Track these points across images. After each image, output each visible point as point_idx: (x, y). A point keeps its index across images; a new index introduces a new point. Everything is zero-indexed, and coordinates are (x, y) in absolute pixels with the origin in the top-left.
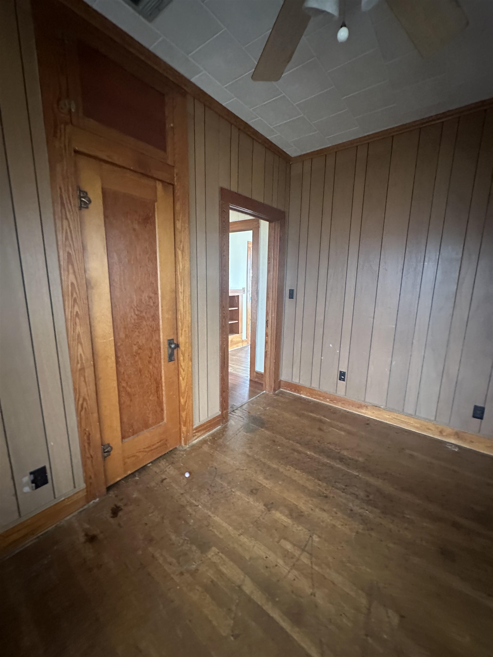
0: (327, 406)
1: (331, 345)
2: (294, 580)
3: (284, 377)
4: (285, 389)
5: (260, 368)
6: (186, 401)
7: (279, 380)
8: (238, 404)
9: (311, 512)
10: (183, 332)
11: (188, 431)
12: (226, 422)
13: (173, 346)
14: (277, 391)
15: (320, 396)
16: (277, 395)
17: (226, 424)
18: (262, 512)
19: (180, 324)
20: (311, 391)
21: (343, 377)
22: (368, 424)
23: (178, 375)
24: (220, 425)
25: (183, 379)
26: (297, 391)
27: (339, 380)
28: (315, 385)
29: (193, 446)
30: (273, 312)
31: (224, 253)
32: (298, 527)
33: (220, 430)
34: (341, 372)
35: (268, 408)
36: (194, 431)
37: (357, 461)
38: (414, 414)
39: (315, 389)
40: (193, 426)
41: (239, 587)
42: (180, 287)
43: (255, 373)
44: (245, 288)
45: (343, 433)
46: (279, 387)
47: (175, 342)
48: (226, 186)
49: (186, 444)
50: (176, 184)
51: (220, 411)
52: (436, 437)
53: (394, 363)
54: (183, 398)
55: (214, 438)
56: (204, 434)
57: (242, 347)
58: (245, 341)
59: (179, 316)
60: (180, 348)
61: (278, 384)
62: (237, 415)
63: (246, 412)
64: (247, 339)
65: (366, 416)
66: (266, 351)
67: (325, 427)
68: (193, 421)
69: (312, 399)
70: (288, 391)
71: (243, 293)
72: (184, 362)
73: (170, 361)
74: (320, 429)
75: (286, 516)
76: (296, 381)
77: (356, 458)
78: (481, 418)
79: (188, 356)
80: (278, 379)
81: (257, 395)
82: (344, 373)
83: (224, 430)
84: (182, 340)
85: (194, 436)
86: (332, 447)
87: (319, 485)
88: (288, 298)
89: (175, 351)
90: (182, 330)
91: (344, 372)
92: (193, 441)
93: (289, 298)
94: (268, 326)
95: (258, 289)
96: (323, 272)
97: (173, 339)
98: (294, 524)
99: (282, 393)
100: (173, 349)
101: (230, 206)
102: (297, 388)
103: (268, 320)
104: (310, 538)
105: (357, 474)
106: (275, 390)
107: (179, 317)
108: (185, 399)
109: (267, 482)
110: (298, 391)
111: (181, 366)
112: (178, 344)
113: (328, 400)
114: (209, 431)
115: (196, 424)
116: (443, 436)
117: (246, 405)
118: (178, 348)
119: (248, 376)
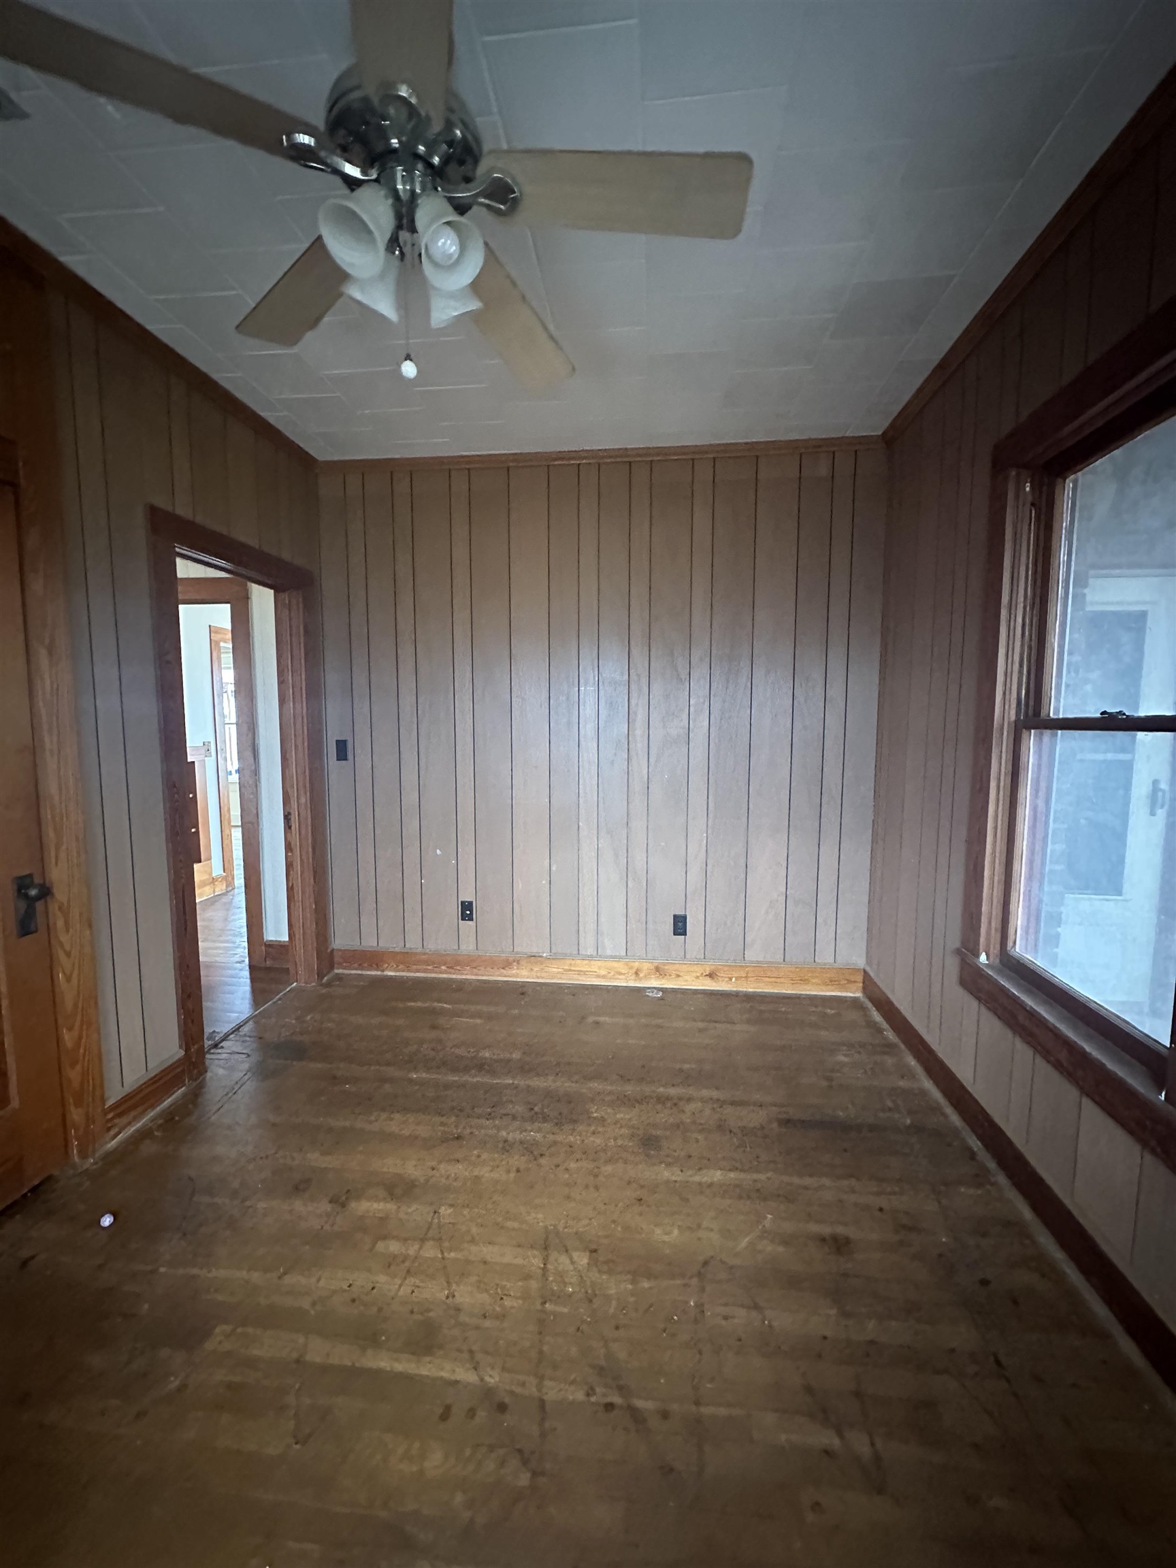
0: (443, 981)
1: (438, 852)
2: (413, 1292)
3: (341, 940)
4: (345, 968)
5: (277, 929)
6: (80, 1038)
7: (329, 951)
8: (225, 1028)
9: (431, 1173)
10: (63, 855)
11: (89, 1119)
12: (201, 1075)
13: (33, 892)
14: (325, 976)
15: (427, 963)
16: (328, 985)
17: (201, 1078)
18: (328, 1215)
19: (50, 834)
20: (405, 958)
21: (468, 912)
22: (523, 994)
23: (51, 968)
24: (184, 1085)
25: (68, 979)
26: (374, 966)
27: (462, 920)
28: (413, 943)
29: (108, 1154)
30: (302, 792)
31: (170, 657)
32: (409, 1207)
33: (184, 1095)
34: (463, 903)
35: (309, 1017)
36: (110, 1116)
37: (509, 1061)
38: (595, 953)
39: (414, 951)
40: (103, 1101)
41: (298, 1361)
42: (47, 740)
43: (263, 948)
44: (209, 742)
45: (478, 1021)
46: (332, 967)
47: (37, 880)
48: (161, 502)
49: (83, 1155)
50: (23, 482)
51: (181, 1047)
52: (632, 984)
53: (554, 868)
54: (70, 1029)
55: (171, 1120)
56: (135, 1119)
57: (212, 895)
58: (220, 879)
59: (49, 812)
60: (53, 895)
61: (327, 959)
62: (229, 1052)
63: (252, 1039)
64: (225, 874)
65: (519, 980)
66: (290, 885)
67: (442, 1021)
68: (102, 1086)
69: (412, 974)
70: (353, 972)
71: (206, 756)
72: (68, 931)
73: (24, 935)
74: (434, 1027)
75: (384, 1200)
76: (370, 943)
77: (508, 1056)
78: (684, 933)
79: (81, 914)
80: (327, 948)
81: (277, 995)
82: (471, 903)
83: (196, 1096)
84: (57, 874)
85: (109, 1129)
86: (460, 1052)
87: (442, 1124)
88: (335, 758)
89: (39, 906)
90: (57, 849)
91: (469, 902)
92: (107, 1143)
93: (338, 760)
94: (290, 827)
95: (257, 742)
96: (407, 701)
97: (30, 876)
98: (399, 1207)
99: (339, 978)
100: (31, 901)
101: (177, 550)
102: (374, 958)
103: (289, 814)
104: (434, 1215)
105: (511, 1082)
106: (321, 975)
107: (49, 817)
108: (76, 1033)
109: (328, 1158)
110: (377, 965)
111: (61, 945)
112: (48, 884)
113: (443, 968)
114: (153, 1107)
115: (114, 1094)
116: (641, 979)
117: (251, 1022)
118: (49, 898)
119: (244, 961)
